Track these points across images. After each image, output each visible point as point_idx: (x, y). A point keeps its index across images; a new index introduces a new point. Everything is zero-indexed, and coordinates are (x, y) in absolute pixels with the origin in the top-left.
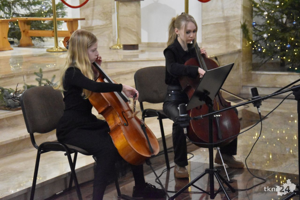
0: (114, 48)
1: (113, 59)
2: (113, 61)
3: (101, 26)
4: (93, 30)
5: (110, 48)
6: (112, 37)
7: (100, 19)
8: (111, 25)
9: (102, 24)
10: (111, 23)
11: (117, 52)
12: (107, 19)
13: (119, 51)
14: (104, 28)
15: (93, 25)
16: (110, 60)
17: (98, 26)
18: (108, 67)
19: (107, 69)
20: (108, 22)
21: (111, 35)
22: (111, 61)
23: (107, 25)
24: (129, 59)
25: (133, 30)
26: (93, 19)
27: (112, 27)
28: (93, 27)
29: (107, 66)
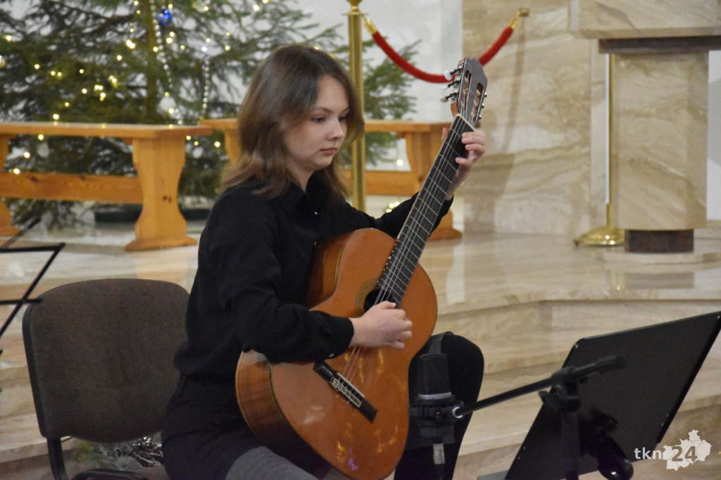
0: (591, 242)
1: (573, 293)
2: (577, 298)
3: (543, 151)
4: (510, 166)
5: (577, 243)
6: (587, 199)
7: (541, 126)
8: (585, 150)
9: (549, 146)
10: (586, 142)
11: (601, 259)
12: (570, 125)
13: (608, 255)
14: (557, 158)
15: (513, 148)
16: (563, 294)
17: (534, 150)
18: (554, 324)
19: (549, 329)
20: (574, 136)
21: (584, 187)
22: (569, 298)
23: (570, 148)
24: (644, 294)
25: (673, 170)
26: (511, 124)
27: (588, 154)
28: (512, 156)
29: (549, 317)
